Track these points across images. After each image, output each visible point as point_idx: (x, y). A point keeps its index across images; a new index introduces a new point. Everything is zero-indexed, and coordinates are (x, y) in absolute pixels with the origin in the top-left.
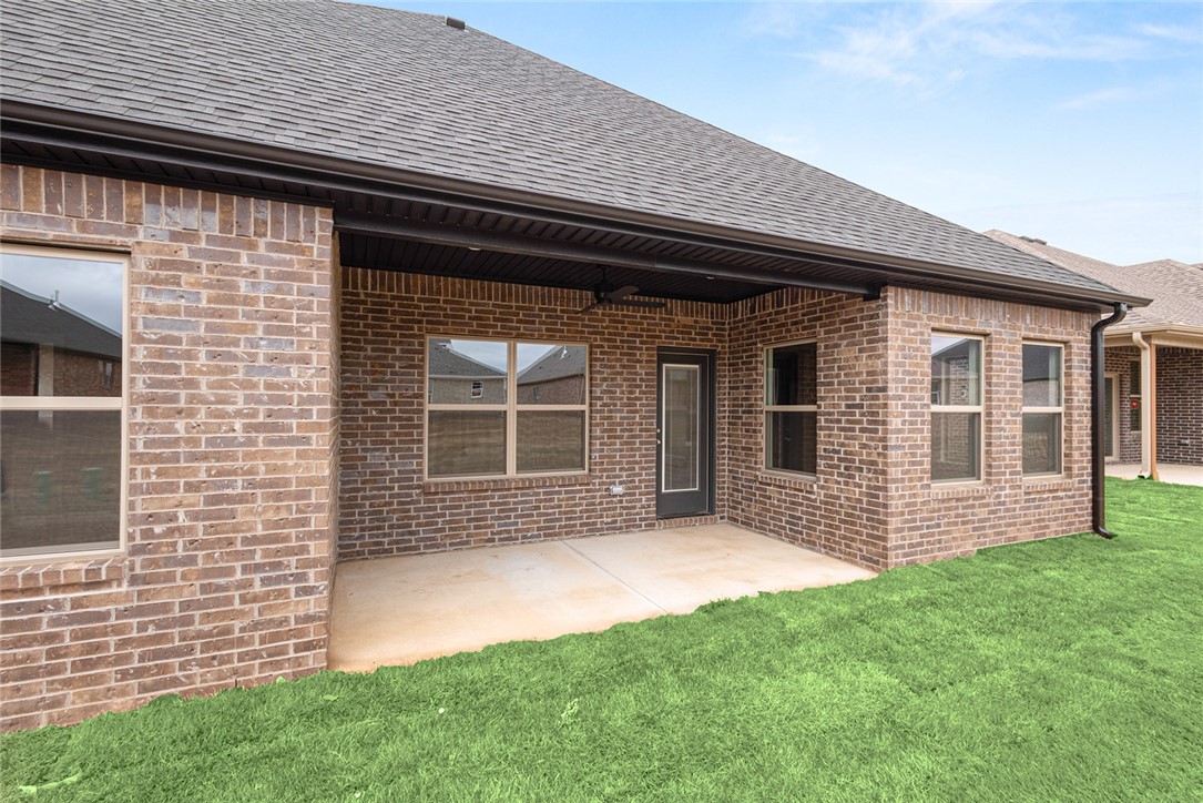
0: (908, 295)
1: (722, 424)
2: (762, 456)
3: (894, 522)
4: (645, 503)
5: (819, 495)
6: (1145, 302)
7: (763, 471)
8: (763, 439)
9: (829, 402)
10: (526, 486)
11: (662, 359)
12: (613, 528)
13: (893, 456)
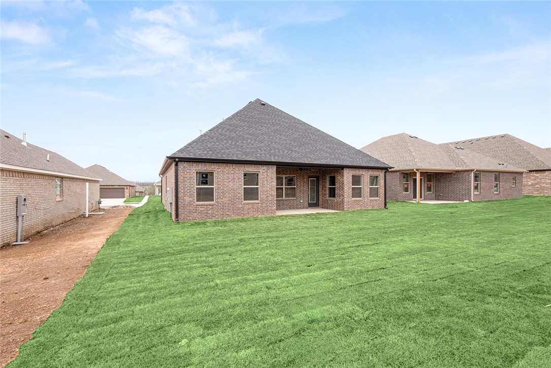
0: (348, 169)
1: (320, 190)
2: (327, 195)
3: (345, 204)
4: (306, 204)
5: (336, 201)
6: (394, 168)
7: (327, 198)
8: (327, 192)
9: (337, 186)
10: (287, 200)
11: (309, 178)
12: (301, 208)
13: (345, 194)
